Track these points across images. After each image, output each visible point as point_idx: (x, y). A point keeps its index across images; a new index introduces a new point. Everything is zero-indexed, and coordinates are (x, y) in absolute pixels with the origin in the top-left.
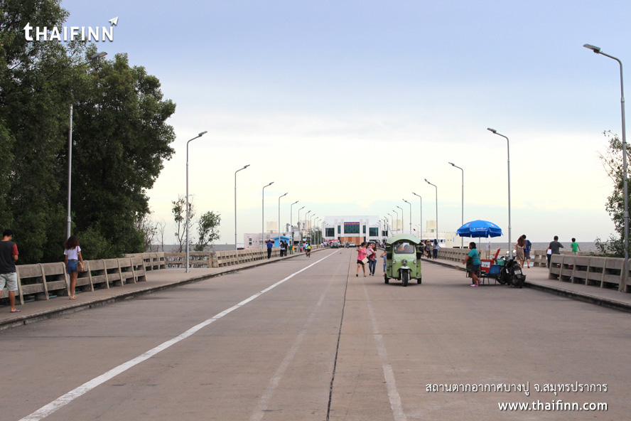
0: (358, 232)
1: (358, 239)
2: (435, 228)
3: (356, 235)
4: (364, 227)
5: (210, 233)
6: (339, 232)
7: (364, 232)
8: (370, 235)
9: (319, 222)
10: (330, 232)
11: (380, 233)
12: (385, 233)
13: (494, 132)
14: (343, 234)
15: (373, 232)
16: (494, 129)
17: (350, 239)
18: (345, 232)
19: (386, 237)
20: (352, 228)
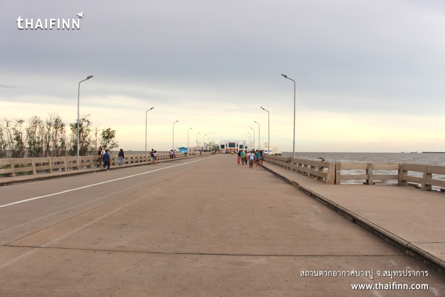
0: (234, 147)
1: (234, 149)
2: (268, 146)
3: (234, 148)
4: (237, 145)
5: (111, 142)
6: (227, 147)
7: (237, 147)
8: (240, 148)
9: (218, 143)
10: (223, 146)
11: (244, 147)
12: (246, 147)
13: (286, 77)
14: (228, 148)
15: (241, 147)
16: (286, 75)
17: (231, 149)
18: (229, 146)
19: (246, 149)
20: (232, 145)
